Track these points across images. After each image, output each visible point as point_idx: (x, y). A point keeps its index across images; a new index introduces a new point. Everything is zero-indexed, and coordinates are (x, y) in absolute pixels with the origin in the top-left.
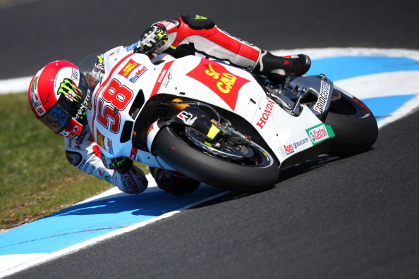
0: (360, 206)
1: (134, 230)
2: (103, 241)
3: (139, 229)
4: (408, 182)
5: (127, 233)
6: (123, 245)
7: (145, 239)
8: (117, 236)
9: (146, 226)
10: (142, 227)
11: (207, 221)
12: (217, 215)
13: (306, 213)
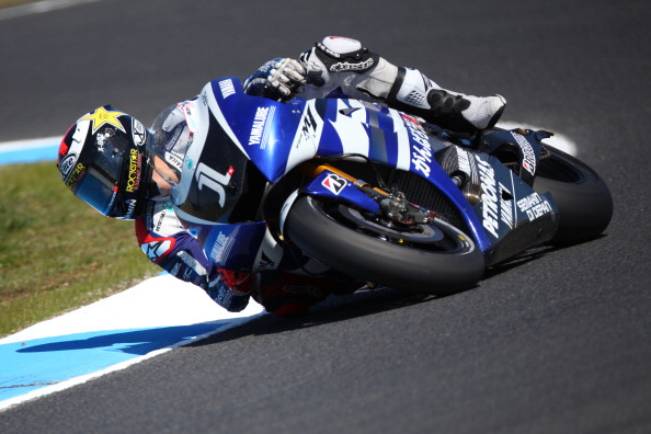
0: (415, 357)
1: (69, 389)
2: (21, 405)
3: (76, 387)
4: (489, 323)
5: (58, 393)
6: (51, 411)
7: (86, 402)
8: (42, 397)
9: (87, 382)
10: (81, 385)
11: (181, 376)
12: (197, 368)
13: (333, 367)
